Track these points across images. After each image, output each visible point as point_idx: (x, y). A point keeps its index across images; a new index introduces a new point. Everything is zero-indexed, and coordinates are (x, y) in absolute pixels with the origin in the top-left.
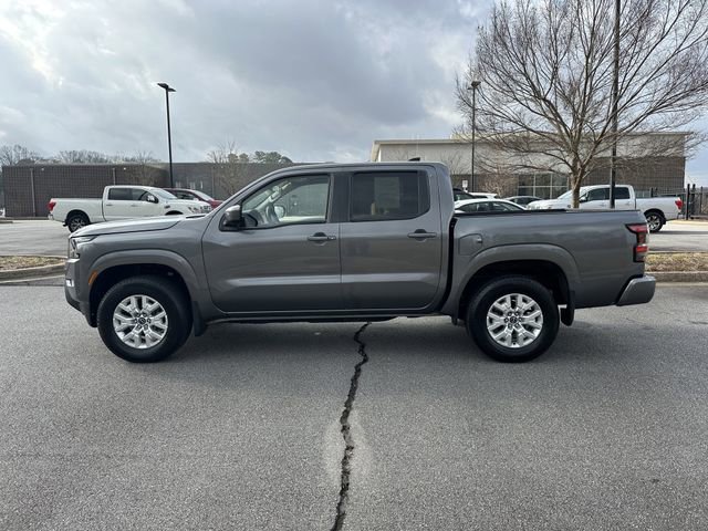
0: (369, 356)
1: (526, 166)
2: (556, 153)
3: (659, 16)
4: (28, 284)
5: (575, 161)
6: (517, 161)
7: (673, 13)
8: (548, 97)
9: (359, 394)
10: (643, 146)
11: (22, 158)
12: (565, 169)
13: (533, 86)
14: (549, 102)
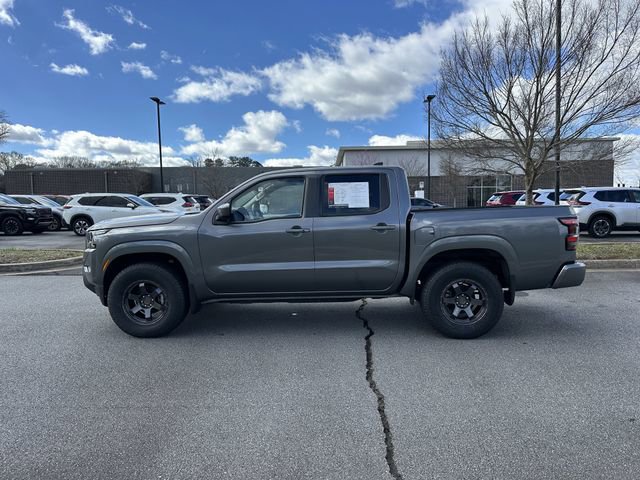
0: (374, 329)
1: (485, 170)
2: (511, 158)
3: (599, 43)
4: (57, 274)
5: (528, 165)
6: (478, 165)
7: (611, 41)
8: (505, 111)
9: (375, 359)
10: (585, 152)
11: (17, 163)
12: (520, 172)
13: (491, 102)
14: (506, 115)
